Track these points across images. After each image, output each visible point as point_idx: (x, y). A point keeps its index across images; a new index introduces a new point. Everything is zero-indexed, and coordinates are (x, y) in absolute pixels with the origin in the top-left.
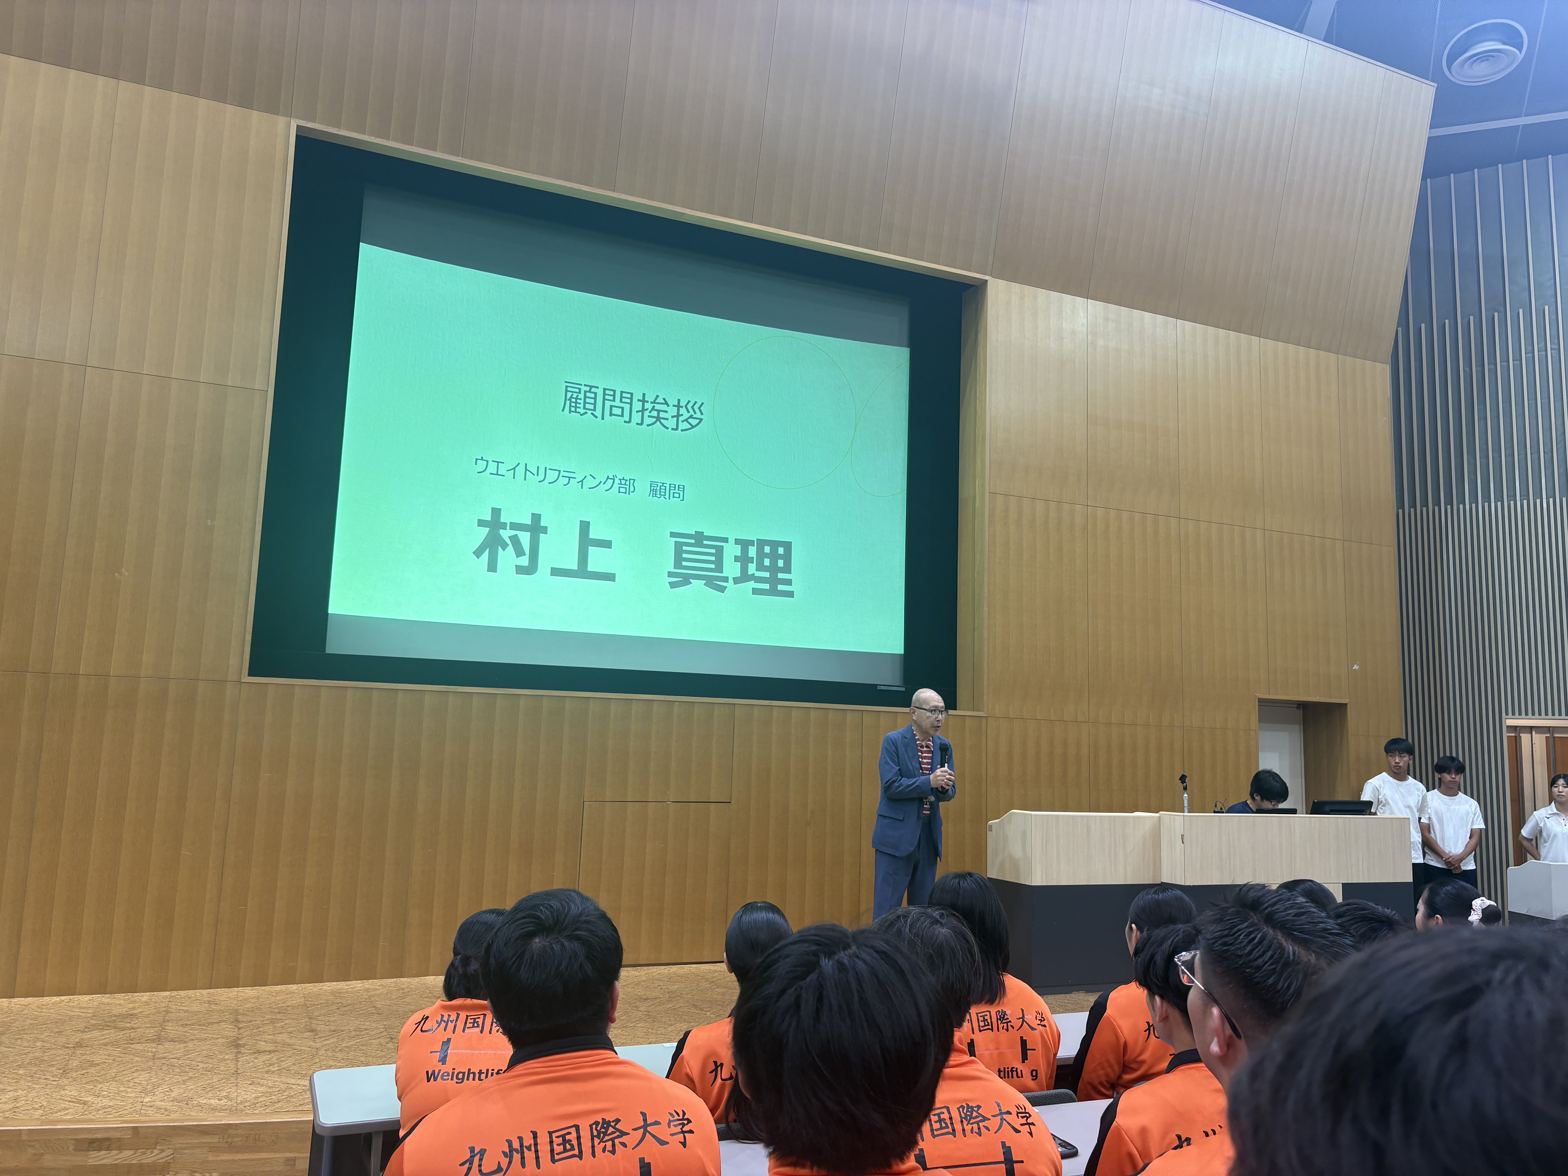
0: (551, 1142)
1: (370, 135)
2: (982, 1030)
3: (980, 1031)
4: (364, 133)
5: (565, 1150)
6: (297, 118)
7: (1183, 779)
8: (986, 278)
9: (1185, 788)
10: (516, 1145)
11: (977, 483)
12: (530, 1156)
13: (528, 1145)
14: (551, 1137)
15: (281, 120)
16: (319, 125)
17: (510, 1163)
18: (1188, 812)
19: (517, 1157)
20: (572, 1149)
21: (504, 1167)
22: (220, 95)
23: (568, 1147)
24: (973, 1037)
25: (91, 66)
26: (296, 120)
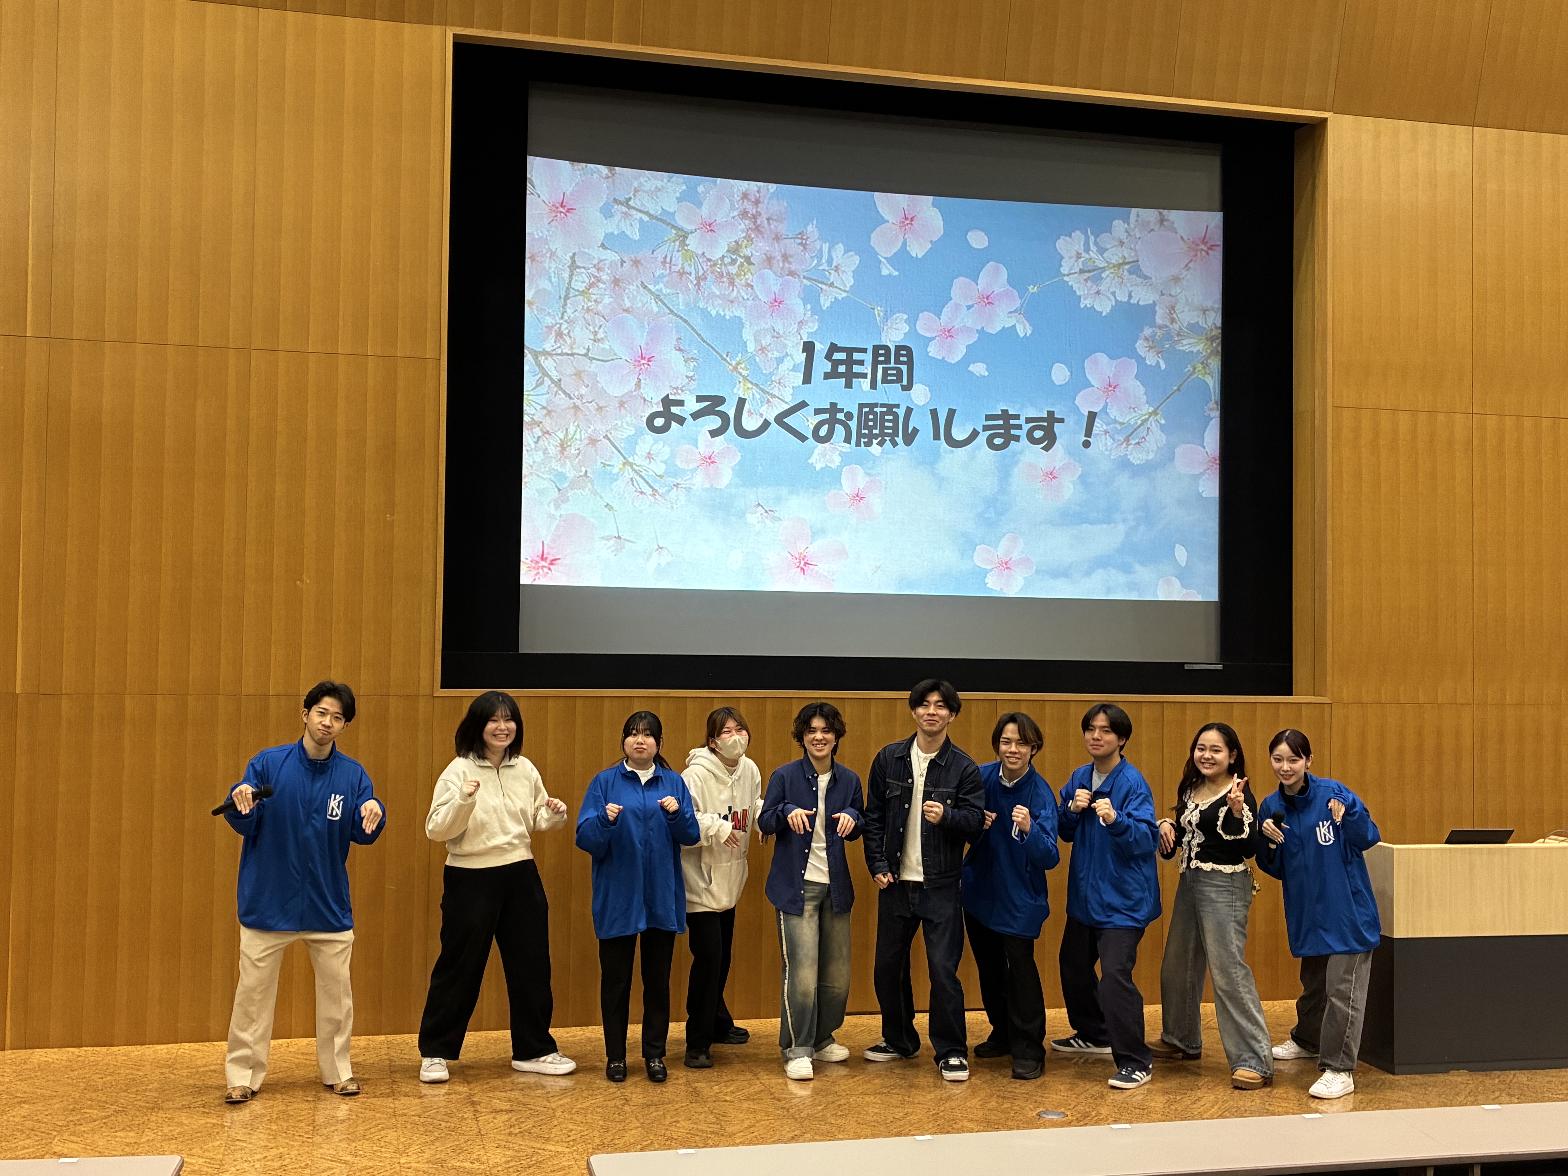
4: (528, 32)
6: (454, 26)
8: (1325, 115)
11: (1317, 394)
15: (436, 30)
16: (478, 30)
22: (367, 11)
26: (452, 28)
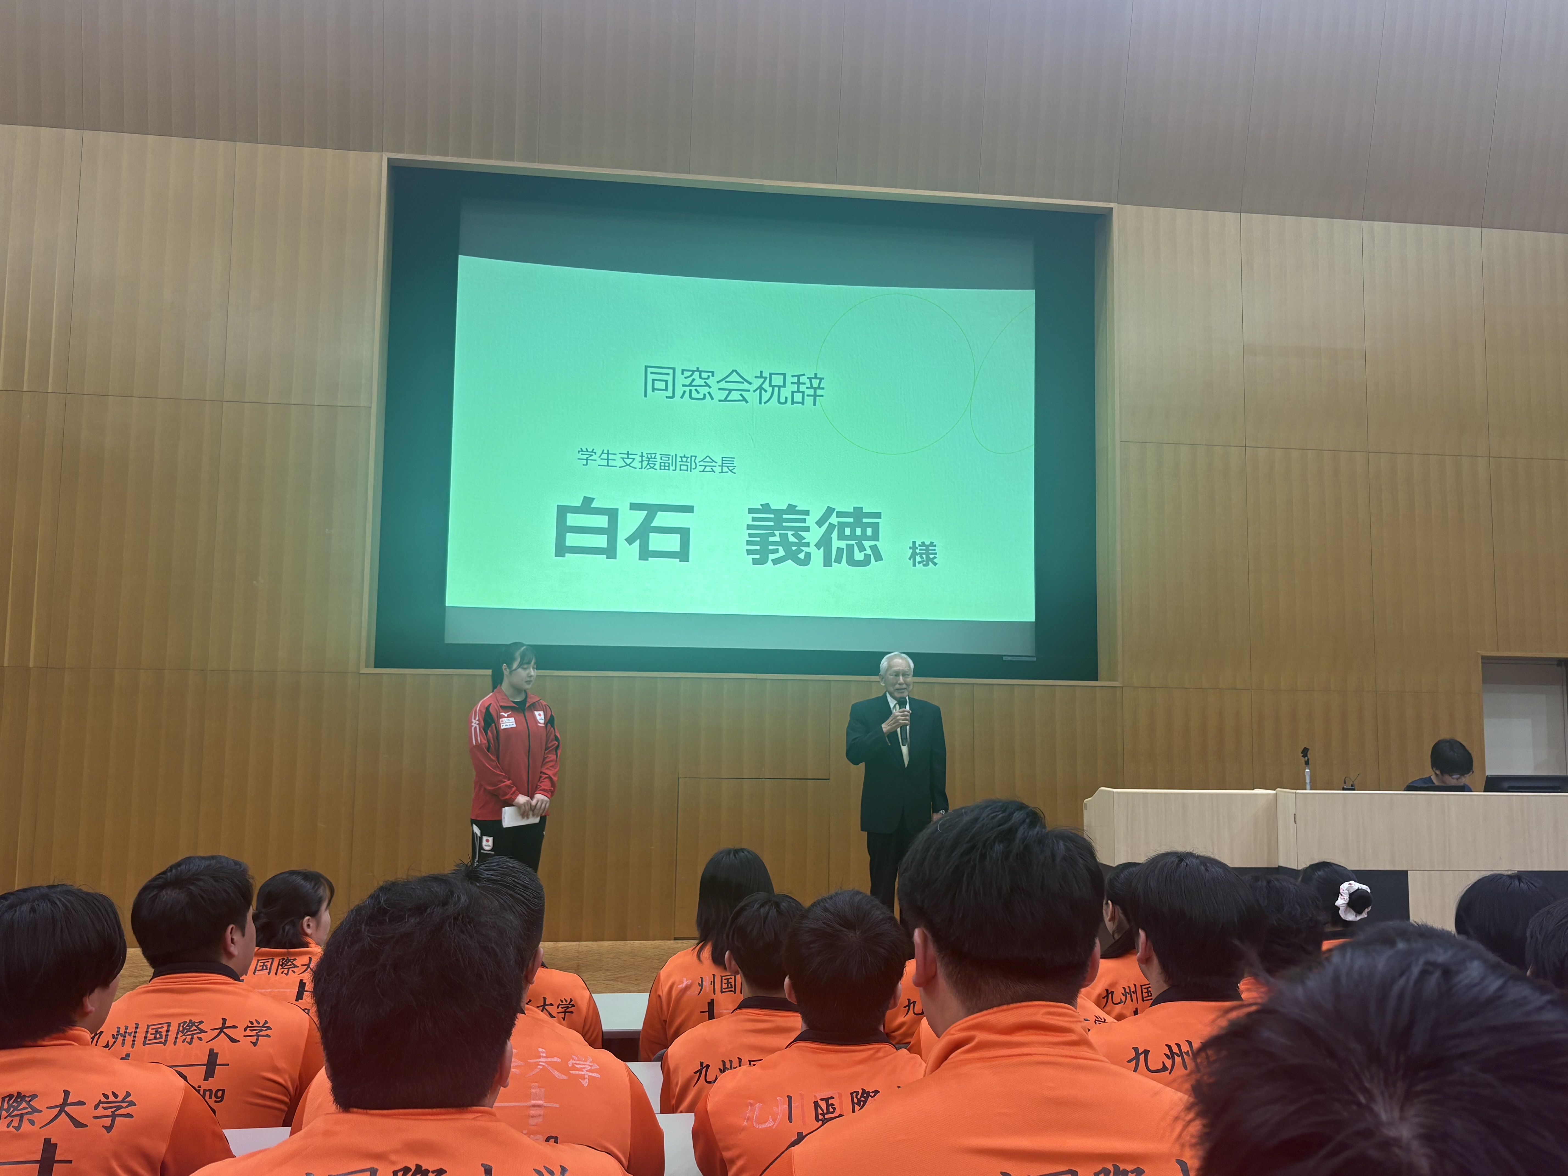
0: (147, 1032)
1: (453, 156)
2: (724, 992)
3: (722, 992)
4: (447, 155)
5: (155, 1038)
6: (388, 151)
7: (1305, 752)
8: (1111, 205)
9: (1307, 763)
10: (122, 1031)
11: (1109, 432)
12: (129, 1039)
13: (130, 1032)
14: (148, 1028)
15: (375, 156)
16: (407, 155)
17: (115, 1042)
18: (1311, 790)
19: (120, 1038)
20: (161, 1038)
21: (110, 1045)
22: (321, 143)
23: (158, 1036)
24: (713, 997)
25: (212, 135)
26: (387, 153)
